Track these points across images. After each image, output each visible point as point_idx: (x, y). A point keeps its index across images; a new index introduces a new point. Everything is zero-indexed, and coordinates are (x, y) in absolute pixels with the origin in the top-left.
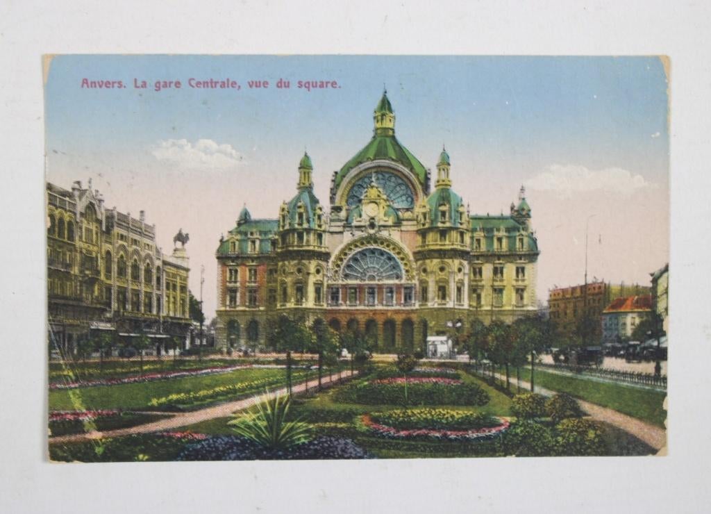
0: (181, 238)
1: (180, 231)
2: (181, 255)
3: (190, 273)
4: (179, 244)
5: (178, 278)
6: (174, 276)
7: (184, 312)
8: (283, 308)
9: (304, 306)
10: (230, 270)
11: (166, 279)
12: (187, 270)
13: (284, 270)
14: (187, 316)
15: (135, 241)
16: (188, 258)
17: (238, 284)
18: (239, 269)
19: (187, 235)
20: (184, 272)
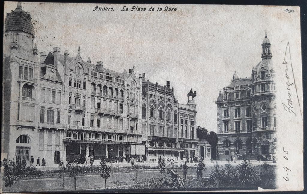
0: (192, 94)
1: (191, 90)
2: (192, 104)
3: (197, 114)
4: (191, 98)
5: (189, 116)
6: (186, 115)
7: (193, 136)
8: (255, 131)
9: (267, 130)
10: (224, 110)
11: (181, 117)
12: (196, 112)
13: (255, 108)
14: (195, 138)
15: (161, 97)
16: (196, 105)
17: (229, 118)
18: (229, 109)
19: (195, 92)
20: (193, 113)
